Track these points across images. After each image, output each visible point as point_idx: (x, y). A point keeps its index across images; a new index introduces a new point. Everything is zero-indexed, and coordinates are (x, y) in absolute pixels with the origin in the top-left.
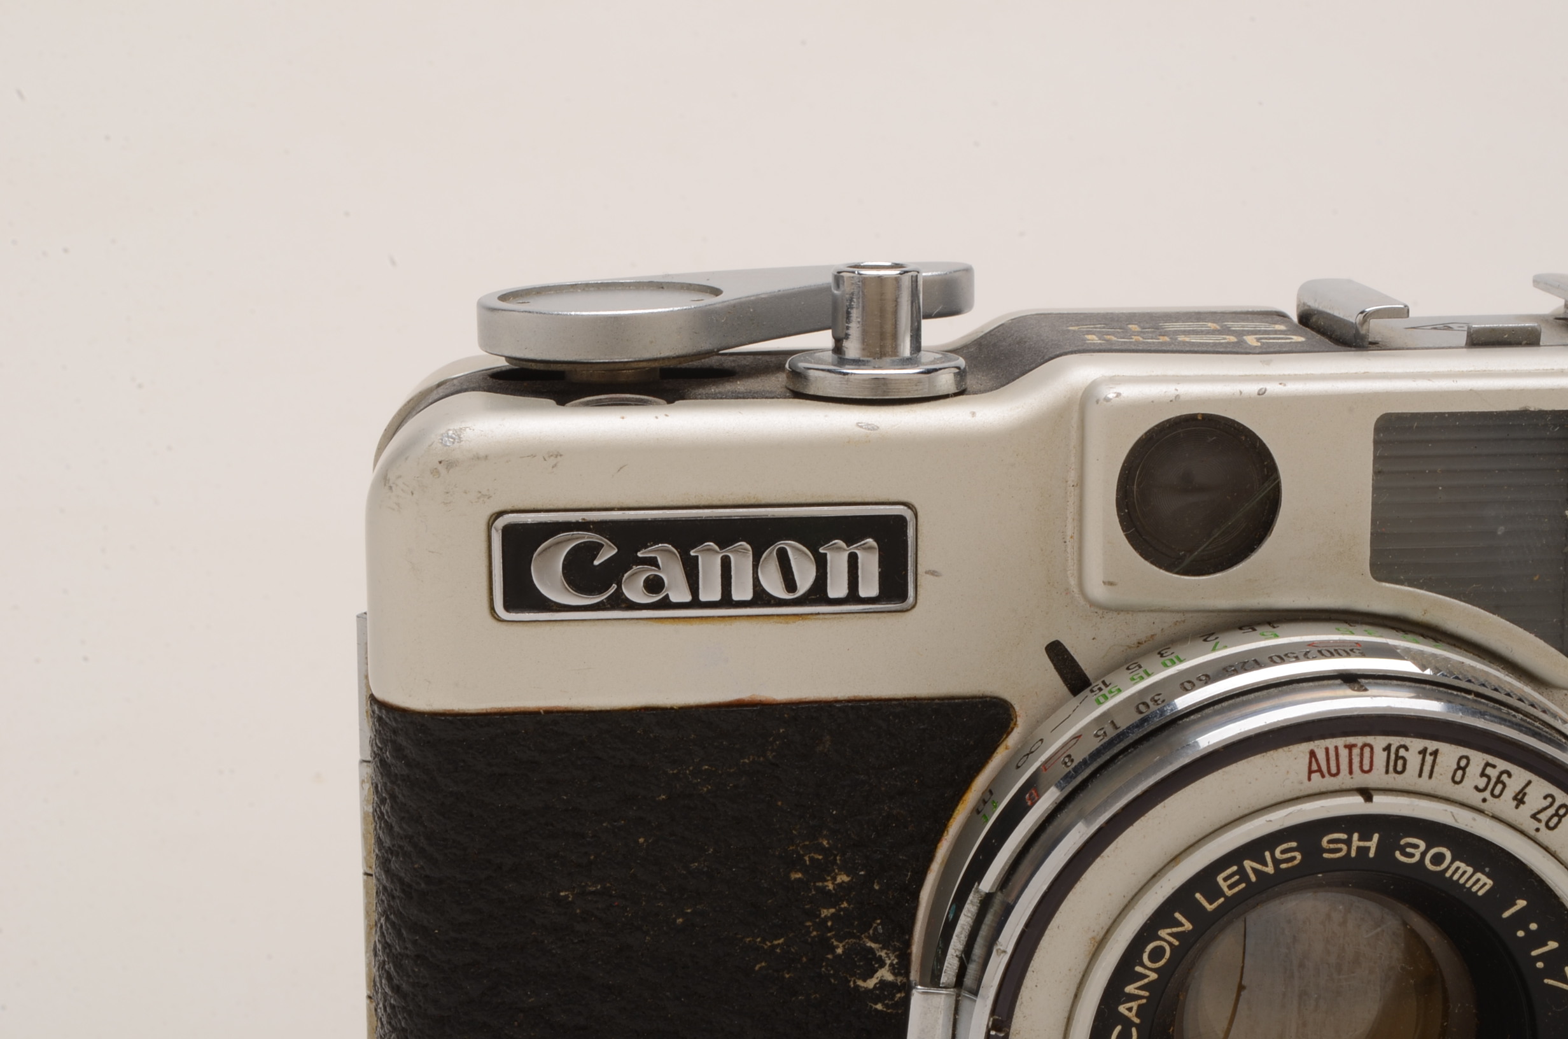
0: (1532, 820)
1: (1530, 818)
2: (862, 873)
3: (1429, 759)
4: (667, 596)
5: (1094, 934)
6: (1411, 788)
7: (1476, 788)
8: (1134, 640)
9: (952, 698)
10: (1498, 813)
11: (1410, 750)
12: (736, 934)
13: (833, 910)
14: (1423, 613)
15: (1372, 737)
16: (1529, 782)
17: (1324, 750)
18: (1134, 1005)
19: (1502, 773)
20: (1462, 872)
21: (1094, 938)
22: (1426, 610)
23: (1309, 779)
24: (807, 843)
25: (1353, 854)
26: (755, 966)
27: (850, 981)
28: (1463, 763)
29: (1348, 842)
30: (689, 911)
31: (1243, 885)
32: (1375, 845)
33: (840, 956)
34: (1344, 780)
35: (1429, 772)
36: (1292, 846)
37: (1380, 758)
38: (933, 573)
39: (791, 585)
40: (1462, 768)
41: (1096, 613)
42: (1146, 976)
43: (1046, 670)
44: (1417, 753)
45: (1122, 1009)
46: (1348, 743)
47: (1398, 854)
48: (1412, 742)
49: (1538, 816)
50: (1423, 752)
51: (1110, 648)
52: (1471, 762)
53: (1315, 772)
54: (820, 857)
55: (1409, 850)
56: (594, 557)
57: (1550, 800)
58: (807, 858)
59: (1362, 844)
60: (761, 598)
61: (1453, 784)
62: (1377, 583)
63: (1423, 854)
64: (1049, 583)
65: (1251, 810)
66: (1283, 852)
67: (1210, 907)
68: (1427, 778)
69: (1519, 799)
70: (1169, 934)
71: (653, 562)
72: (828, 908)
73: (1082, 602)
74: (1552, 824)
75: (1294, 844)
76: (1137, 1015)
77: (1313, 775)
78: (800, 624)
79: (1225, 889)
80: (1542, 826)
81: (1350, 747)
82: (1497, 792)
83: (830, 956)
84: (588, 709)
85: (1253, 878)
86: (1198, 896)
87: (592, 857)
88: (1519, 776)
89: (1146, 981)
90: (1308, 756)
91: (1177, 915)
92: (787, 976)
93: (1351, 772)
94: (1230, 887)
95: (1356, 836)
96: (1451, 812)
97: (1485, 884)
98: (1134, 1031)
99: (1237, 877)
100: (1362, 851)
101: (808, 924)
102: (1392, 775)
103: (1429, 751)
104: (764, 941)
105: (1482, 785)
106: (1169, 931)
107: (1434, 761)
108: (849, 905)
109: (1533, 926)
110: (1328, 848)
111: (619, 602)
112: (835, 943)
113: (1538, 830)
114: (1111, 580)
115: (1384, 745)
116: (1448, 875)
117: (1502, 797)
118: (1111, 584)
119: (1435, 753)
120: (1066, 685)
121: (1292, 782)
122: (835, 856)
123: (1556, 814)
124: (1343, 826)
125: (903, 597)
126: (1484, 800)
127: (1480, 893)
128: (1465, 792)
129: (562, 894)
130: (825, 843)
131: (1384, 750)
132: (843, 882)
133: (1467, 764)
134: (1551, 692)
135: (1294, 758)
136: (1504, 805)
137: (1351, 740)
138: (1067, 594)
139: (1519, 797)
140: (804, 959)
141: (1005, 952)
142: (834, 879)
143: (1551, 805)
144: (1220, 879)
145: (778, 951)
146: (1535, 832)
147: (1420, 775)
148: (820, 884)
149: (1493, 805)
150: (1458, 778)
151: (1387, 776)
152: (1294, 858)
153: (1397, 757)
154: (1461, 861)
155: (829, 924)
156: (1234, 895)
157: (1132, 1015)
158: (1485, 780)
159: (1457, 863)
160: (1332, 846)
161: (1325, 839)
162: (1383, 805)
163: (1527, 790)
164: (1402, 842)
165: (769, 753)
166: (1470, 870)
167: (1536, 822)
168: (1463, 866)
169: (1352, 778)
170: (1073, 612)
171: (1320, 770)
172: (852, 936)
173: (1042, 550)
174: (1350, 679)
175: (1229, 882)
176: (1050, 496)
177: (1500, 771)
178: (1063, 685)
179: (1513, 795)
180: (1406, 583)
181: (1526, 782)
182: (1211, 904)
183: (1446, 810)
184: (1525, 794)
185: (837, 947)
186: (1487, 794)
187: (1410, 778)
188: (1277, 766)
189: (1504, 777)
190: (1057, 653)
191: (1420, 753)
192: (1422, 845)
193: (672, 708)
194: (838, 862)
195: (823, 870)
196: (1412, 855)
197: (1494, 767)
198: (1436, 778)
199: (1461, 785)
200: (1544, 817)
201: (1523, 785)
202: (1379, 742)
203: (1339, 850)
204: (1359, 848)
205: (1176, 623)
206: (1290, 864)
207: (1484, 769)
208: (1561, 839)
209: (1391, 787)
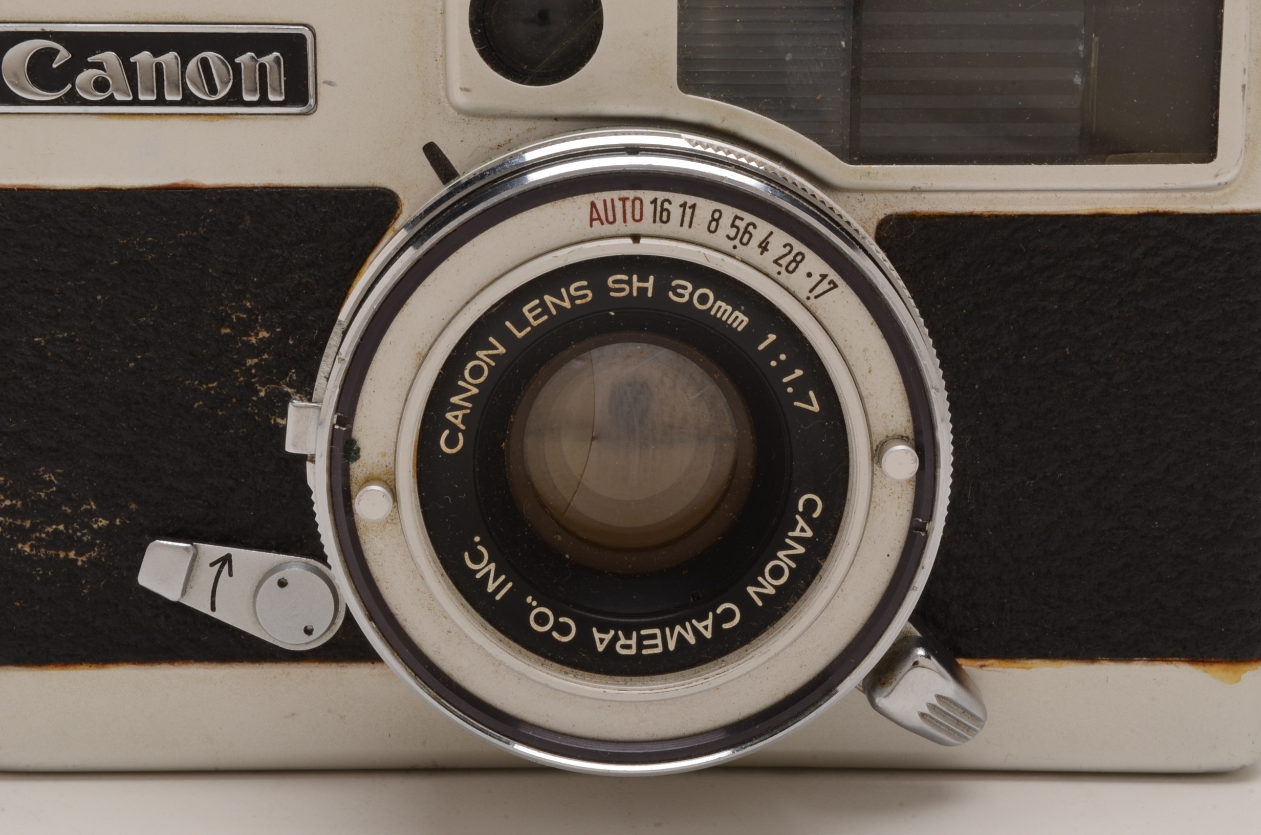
0: (775, 265)
1: (773, 263)
2: (278, 330)
3: (689, 212)
4: (112, 95)
5: (419, 350)
6: (675, 235)
7: (728, 237)
8: (494, 143)
9: (349, 188)
10: (746, 258)
11: (673, 203)
12: (178, 377)
13: (256, 360)
14: (722, 121)
15: (642, 191)
16: (771, 233)
17: (603, 202)
18: (460, 413)
19: (749, 225)
20: (723, 310)
21: (419, 353)
22: (723, 118)
23: (591, 226)
24: (234, 304)
25: (635, 294)
26: (194, 404)
27: (271, 419)
28: (717, 215)
29: (629, 283)
30: (139, 357)
31: (546, 317)
32: (652, 286)
33: (262, 398)
34: (619, 227)
35: (689, 222)
36: (583, 285)
37: (649, 209)
38: (330, 83)
39: (213, 90)
40: (715, 219)
41: (463, 120)
42: (469, 390)
43: (424, 166)
44: (679, 206)
45: (449, 416)
46: (622, 196)
47: (671, 294)
48: (674, 197)
49: (779, 262)
50: (684, 205)
51: (475, 149)
52: (723, 215)
53: (596, 220)
54: (245, 316)
55: (679, 291)
56: (53, 61)
57: (788, 248)
58: (234, 317)
59: (641, 285)
60: (189, 99)
61: (709, 233)
62: (683, 94)
63: (692, 295)
64: (424, 94)
65: (545, 250)
66: (577, 289)
67: (520, 335)
68: (688, 227)
69: (764, 247)
70: (487, 356)
71: (99, 66)
72: (252, 359)
73: (452, 111)
74: (791, 268)
75: (585, 283)
76: (463, 422)
77: (594, 223)
78: (222, 122)
79: (531, 320)
80: (783, 270)
81: (624, 200)
82: (745, 240)
83: (255, 398)
84: (53, 188)
85: (554, 312)
86: (508, 324)
87: (60, 310)
88: (763, 228)
89: (469, 394)
90: (589, 206)
91: (491, 339)
92: (220, 413)
93: (625, 221)
94: (536, 318)
95: (635, 277)
96: (704, 254)
97: (742, 321)
98: (460, 435)
99: (539, 310)
100: (642, 291)
101: (236, 371)
102: (658, 224)
103: (688, 205)
104: (201, 384)
105: (732, 235)
106: (486, 352)
107: (693, 213)
108: (269, 356)
109: (783, 357)
110: (613, 287)
111: (73, 99)
112: (259, 388)
113: (779, 273)
114: (467, 87)
115: (652, 199)
116: (713, 313)
117: (749, 245)
118: (467, 90)
119: (693, 207)
120: (441, 179)
121: (578, 228)
122: (257, 316)
123: (794, 260)
124: (624, 268)
125: (304, 101)
126: (735, 247)
127: (739, 329)
128: (719, 239)
129: (36, 339)
130: (248, 304)
131: (652, 203)
132: (264, 337)
133: (720, 217)
134: (836, 194)
135: (578, 207)
136: (751, 251)
137: (624, 194)
138: (439, 103)
139: (763, 245)
140: (234, 400)
141: (344, 360)
142: (257, 334)
143: (790, 252)
144: (525, 310)
145: (212, 392)
146: (777, 274)
147: (682, 225)
148: (245, 338)
149: (741, 251)
150: (713, 228)
151: (654, 224)
152: (586, 296)
153: (663, 210)
154: (722, 301)
155: (253, 371)
156: (539, 325)
157: (458, 422)
158: (735, 230)
159: (719, 303)
160: (617, 286)
161: (610, 280)
162: (649, 247)
163: (769, 240)
164: (674, 283)
165: (200, 229)
166: (730, 309)
167: (777, 266)
168: (723, 304)
169: (626, 226)
170: (445, 119)
171: (599, 219)
172: (273, 382)
173: (418, 67)
174: (633, 150)
175: (534, 313)
176: (423, 22)
177: (747, 223)
178: (438, 179)
179: (759, 243)
180: (710, 97)
181: (769, 233)
182: (520, 332)
183: (700, 252)
184: (768, 243)
185: (261, 391)
186: (737, 242)
187: (673, 227)
188: (564, 214)
189: (751, 228)
190: (432, 152)
191: (681, 206)
192: (690, 287)
193: (121, 190)
194: (260, 321)
195: (248, 327)
196: (682, 296)
197: (742, 219)
198: (695, 227)
199: (715, 234)
200: (784, 262)
201: (766, 235)
202: (647, 196)
203: (623, 290)
204: (639, 289)
205: (529, 130)
206: (584, 301)
207: (734, 221)
208: (799, 281)
209: (657, 233)
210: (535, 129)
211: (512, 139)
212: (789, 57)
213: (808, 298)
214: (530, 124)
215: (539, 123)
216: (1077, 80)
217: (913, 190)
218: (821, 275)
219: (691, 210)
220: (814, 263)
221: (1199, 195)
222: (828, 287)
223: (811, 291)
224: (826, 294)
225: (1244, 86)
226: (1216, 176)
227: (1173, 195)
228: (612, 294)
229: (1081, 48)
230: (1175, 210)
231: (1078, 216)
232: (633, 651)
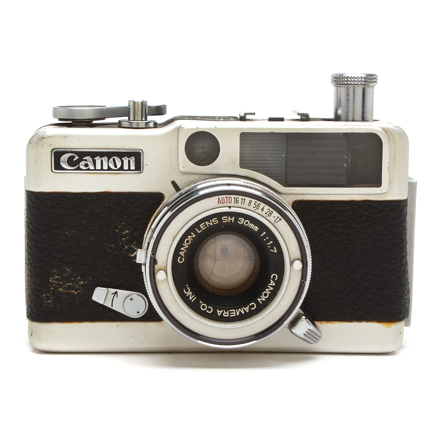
0: (265, 214)
2: (131, 230)
3: (243, 201)
4: (89, 168)
5: (173, 236)
6: (240, 207)
7: (253, 207)
8: (190, 181)
9: (151, 192)
10: (258, 213)
12: (104, 243)
13: (125, 239)
14: (251, 176)
15: (231, 195)
16: (264, 206)
17: (221, 198)
18: (183, 252)
19: (259, 204)
20: (252, 226)
21: (173, 237)
23: (218, 204)
24: (119, 223)
25: (229, 221)
26: (108, 250)
27: (128, 255)
28: (250, 202)
29: (228, 219)
30: (93, 238)
31: (206, 227)
32: (233, 220)
33: (126, 249)
34: (225, 204)
35: (243, 203)
37: (233, 200)
38: (147, 165)
39: (116, 166)
41: (182, 175)
42: (186, 246)
43: (171, 187)
45: (180, 253)
46: (226, 197)
47: (238, 222)
48: (240, 197)
49: (267, 213)
51: (185, 183)
53: (219, 202)
54: (122, 227)
55: (241, 221)
56: (74, 159)
57: (269, 210)
58: (119, 227)
59: (231, 219)
60: (109, 169)
62: (241, 169)
63: (244, 222)
64: (172, 168)
65: (206, 210)
66: (214, 220)
67: (199, 232)
68: (243, 205)
69: (262, 210)
70: (191, 237)
71: (86, 160)
72: (124, 238)
73: (179, 172)
74: (269, 215)
75: (216, 219)
76: (184, 255)
77: (219, 203)
78: (118, 175)
79: (202, 228)
80: (267, 215)
81: (227, 197)
82: (258, 208)
83: (124, 249)
84: (72, 192)
85: (208, 226)
86: (196, 229)
87: (73, 225)
88: (262, 205)
89: (186, 247)
90: (218, 199)
91: (192, 233)
92: (115, 253)
93: (227, 203)
94: (203, 228)
95: (229, 217)
96: (247, 211)
97: (257, 229)
98: (183, 258)
99: (204, 226)
100: (231, 221)
101: (120, 241)
102: (236, 204)
103: (243, 199)
104: (110, 245)
105: (254, 207)
106: (190, 236)
107: (244, 201)
108: (128, 237)
109: (267, 238)
111: (79, 169)
112: (125, 246)
113: (266, 216)
114: (184, 166)
115: (234, 197)
116: (249, 226)
118: (184, 167)
119: (244, 199)
121: (215, 205)
122: (126, 227)
123: (270, 213)
124: (226, 215)
125: (140, 170)
126: (255, 210)
127: (256, 231)
128: (251, 208)
129: (66, 233)
130: (123, 224)
131: (234, 198)
132: (127, 232)
133: (251, 202)
134: (281, 195)
135: (215, 199)
136: (259, 211)
137: (227, 196)
138: (176, 170)
139: (262, 209)
140: (119, 249)
141: (154, 238)
142: (125, 232)
143: (269, 211)
144: (201, 225)
145: (113, 247)
147: (241, 204)
148: (122, 233)
149: (257, 211)
150: (249, 205)
151: (234, 204)
152: (216, 222)
153: (237, 200)
154: (252, 223)
155: (124, 242)
156: (204, 229)
157: (183, 255)
158: (255, 205)
159: (251, 224)
160: (224, 219)
161: (223, 218)
162: (233, 210)
163: (264, 208)
164: (239, 219)
165: (111, 203)
166: (254, 225)
167: (266, 215)
168: (252, 224)
170: (177, 174)
171: (220, 202)
172: (129, 245)
173: (170, 161)
174: (229, 185)
175: (203, 226)
176: (172, 149)
178: (175, 191)
180: (248, 169)
182: (199, 231)
184: (264, 209)
185: (126, 247)
186: (256, 208)
187: (239, 205)
188: (211, 201)
189: (259, 205)
190: (174, 183)
191: (241, 199)
192: (243, 220)
193: (90, 193)
194: (126, 228)
195: (123, 230)
196: (241, 222)
197: (257, 203)
198: (245, 205)
201: (263, 207)
202: (233, 196)
203: (226, 220)
204: (230, 220)
205: (199, 177)
206: (216, 223)
207: (255, 203)
208: (272, 218)
209: (235, 206)
210: (201, 177)
211: (195, 180)
212: (269, 159)
213: (274, 223)
214: (200, 176)
215: (202, 176)
216: (345, 165)
217: (302, 194)
218: (277, 217)
219: (244, 200)
220: (275, 214)
221: (378, 196)
222: (279, 220)
223: (275, 221)
224: (279, 222)
225: (388, 167)
226: (382, 191)
227: (371, 196)
228: (223, 222)
229: (346, 157)
230: (372, 200)
231: (346, 201)
232: (228, 316)
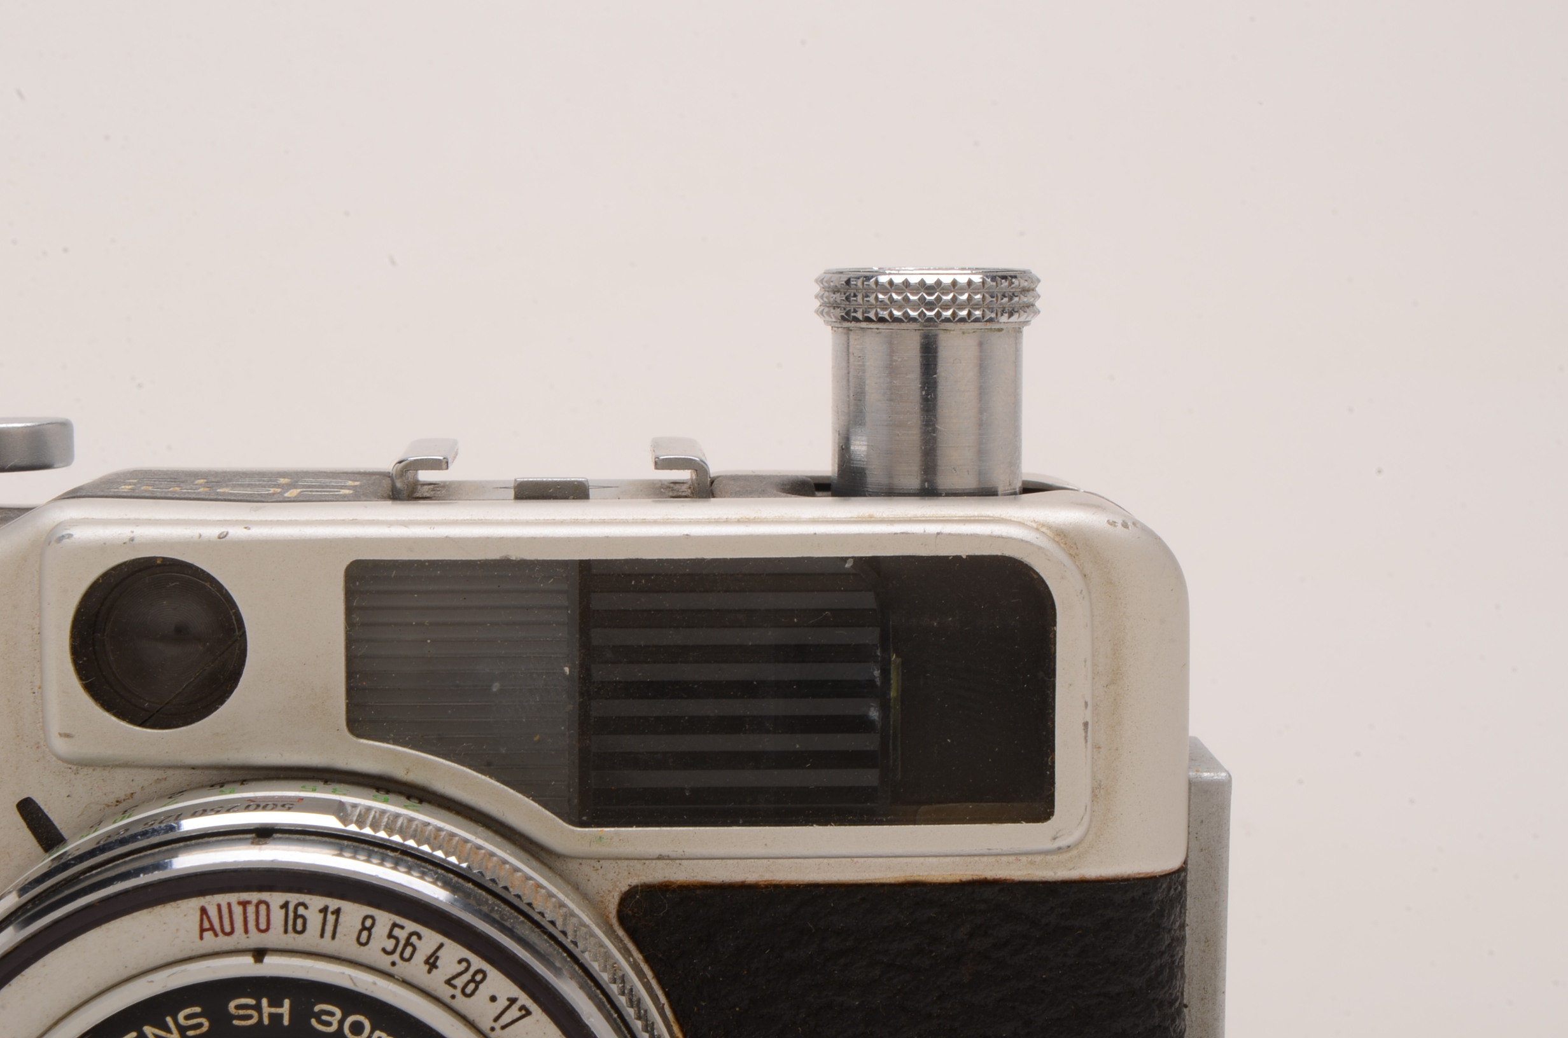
0: (447, 986)
1: (444, 984)
3: (331, 918)
6: (313, 949)
7: (384, 950)
8: (112, 798)
10: (409, 978)
11: (310, 908)
14: (406, 772)
15: (269, 893)
16: (441, 946)
17: (216, 907)
19: (411, 934)
22: (408, 769)
23: (201, 938)
25: (266, 1021)
28: (368, 923)
29: (258, 1008)
32: (288, 1012)
34: (239, 939)
35: (331, 932)
36: (196, 1011)
37: (278, 916)
40: (367, 928)
41: (70, 768)
43: (18, 829)
44: (318, 912)
46: (241, 899)
47: (313, 1022)
48: (311, 899)
49: (454, 982)
50: (324, 910)
51: (86, 807)
52: (377, 922)
53: (207, 929)
55: (324, 1018)
57: (464, 964)
59: (273, 1010)
61: (358, 946)
62: (355, 739)
63: (341, 1023)
64: (18, 736)
65: (140, 970)
66: (187, 1018)
68: (330, 938)
69: (432, 963)
73: (54, 759)
74: (469, 990)
75: (198, 1010)
77: (206, 934)
80: (458, 992)
81: (244, 904)
82: (407, 954)
88: (430, 939)
90: (198, 913)
93: (246, 931)
95: (265, 1002)
96: (350, 975)
100: (276, 1018)
102: (291, 934)
103: (331, 909)
105: (390, 948)
107: (337, 921)
110: (237, 1014)
113: (453, 997)
114: (68, 732)
115: (282, 902)
117: (413, 961)
118: (68, 736)
119: (337, 912)
120: (41, 845)
121: (183, 941)
123: (473, 980)
124: (249, 990)
126: (393, 964)
128: (373, 953)
131: (282, 907)
133: (373, 925)
136: (416, 969)
137: (245, 896)
138: (38, 747)
139: (431, 961)
143: (467, 970)
146: (450, 999)
147: (322, 936)
149: (402, 969)
150: (363, 939)
151: (285, 935)
152: (200, 1025)
153: (296, 916)
154: (382, 1030)
158: (393, 942)
159: (378, 1033)
160: (241, 1012)
161: (232, 1005)
162: (275, 966)
163: (439, 954)
164: (317, 1008)
167: (451, 988)
169: (248, 937)
170: (45, 768)
171: (212, 928)
173: (9, 701)
174: (262, 835)
176: (15, 644)
177: (409, 932)
178: (37, 845)
179: (425, 958)
180: (391, 741)
181: (438, 945)
183: (343, 973)
184: (437, 958)
186: (396, 957)
187: (310, 939)
188: (165, 923)
189: (414, 939)
190: (29, 810)
191: (321, 911)
192: (338, 1013)
196: (329, 1024)
197: (402, 928)
198: (340, 939)
199: (367, 947)
200: (459, 982)
201: (435, 947)
202: (276, 899)
203: (250, 1017)
204: (271, 1015)
206: (198, 1032)
207: (391, 930)
208: (480, 1008)
209: (290, 947)
211: (135, 793)
212: (496, 687)
213: (493, 1029)
216: (874, 714)
217: (660, 858)
218: (508, 999)
219: (334, 917)
220: (498, 984)
221: (1038, 858)
222: (519, 1014)
223: (496, 1019)
224: (517, 1024)
225: (1086, 724)
226: (1055, 839)
227: (1004, 859)
228: (236, 1022)
229: (877, 673)
230: (1008, 877)
231: (882, 885)
